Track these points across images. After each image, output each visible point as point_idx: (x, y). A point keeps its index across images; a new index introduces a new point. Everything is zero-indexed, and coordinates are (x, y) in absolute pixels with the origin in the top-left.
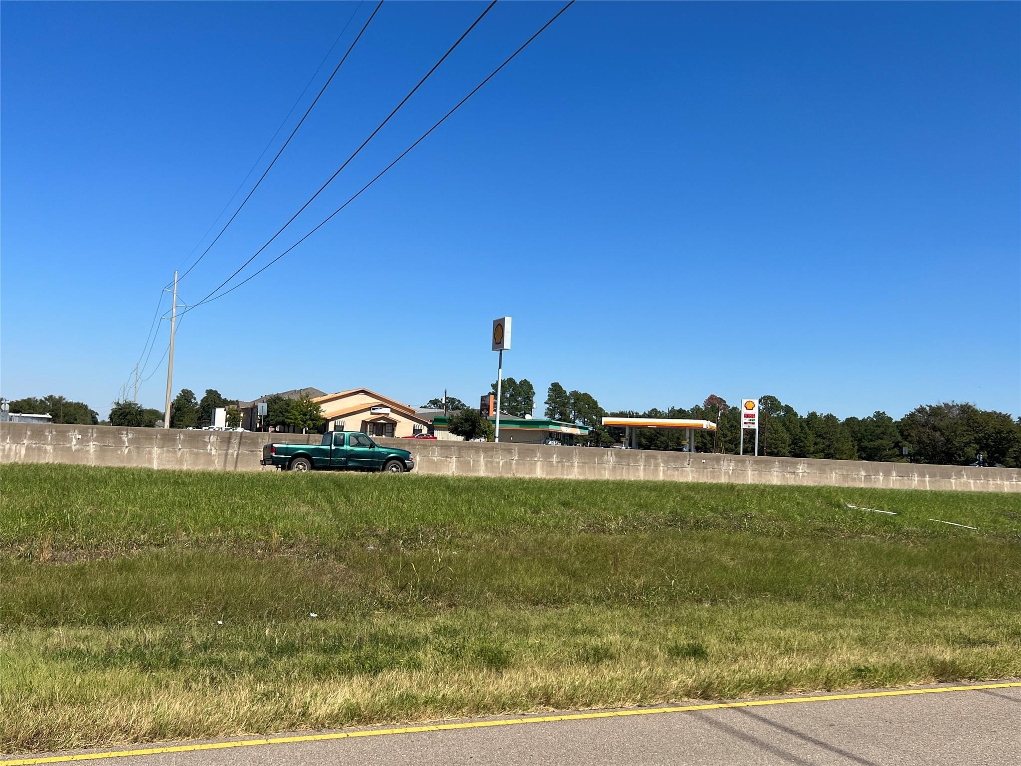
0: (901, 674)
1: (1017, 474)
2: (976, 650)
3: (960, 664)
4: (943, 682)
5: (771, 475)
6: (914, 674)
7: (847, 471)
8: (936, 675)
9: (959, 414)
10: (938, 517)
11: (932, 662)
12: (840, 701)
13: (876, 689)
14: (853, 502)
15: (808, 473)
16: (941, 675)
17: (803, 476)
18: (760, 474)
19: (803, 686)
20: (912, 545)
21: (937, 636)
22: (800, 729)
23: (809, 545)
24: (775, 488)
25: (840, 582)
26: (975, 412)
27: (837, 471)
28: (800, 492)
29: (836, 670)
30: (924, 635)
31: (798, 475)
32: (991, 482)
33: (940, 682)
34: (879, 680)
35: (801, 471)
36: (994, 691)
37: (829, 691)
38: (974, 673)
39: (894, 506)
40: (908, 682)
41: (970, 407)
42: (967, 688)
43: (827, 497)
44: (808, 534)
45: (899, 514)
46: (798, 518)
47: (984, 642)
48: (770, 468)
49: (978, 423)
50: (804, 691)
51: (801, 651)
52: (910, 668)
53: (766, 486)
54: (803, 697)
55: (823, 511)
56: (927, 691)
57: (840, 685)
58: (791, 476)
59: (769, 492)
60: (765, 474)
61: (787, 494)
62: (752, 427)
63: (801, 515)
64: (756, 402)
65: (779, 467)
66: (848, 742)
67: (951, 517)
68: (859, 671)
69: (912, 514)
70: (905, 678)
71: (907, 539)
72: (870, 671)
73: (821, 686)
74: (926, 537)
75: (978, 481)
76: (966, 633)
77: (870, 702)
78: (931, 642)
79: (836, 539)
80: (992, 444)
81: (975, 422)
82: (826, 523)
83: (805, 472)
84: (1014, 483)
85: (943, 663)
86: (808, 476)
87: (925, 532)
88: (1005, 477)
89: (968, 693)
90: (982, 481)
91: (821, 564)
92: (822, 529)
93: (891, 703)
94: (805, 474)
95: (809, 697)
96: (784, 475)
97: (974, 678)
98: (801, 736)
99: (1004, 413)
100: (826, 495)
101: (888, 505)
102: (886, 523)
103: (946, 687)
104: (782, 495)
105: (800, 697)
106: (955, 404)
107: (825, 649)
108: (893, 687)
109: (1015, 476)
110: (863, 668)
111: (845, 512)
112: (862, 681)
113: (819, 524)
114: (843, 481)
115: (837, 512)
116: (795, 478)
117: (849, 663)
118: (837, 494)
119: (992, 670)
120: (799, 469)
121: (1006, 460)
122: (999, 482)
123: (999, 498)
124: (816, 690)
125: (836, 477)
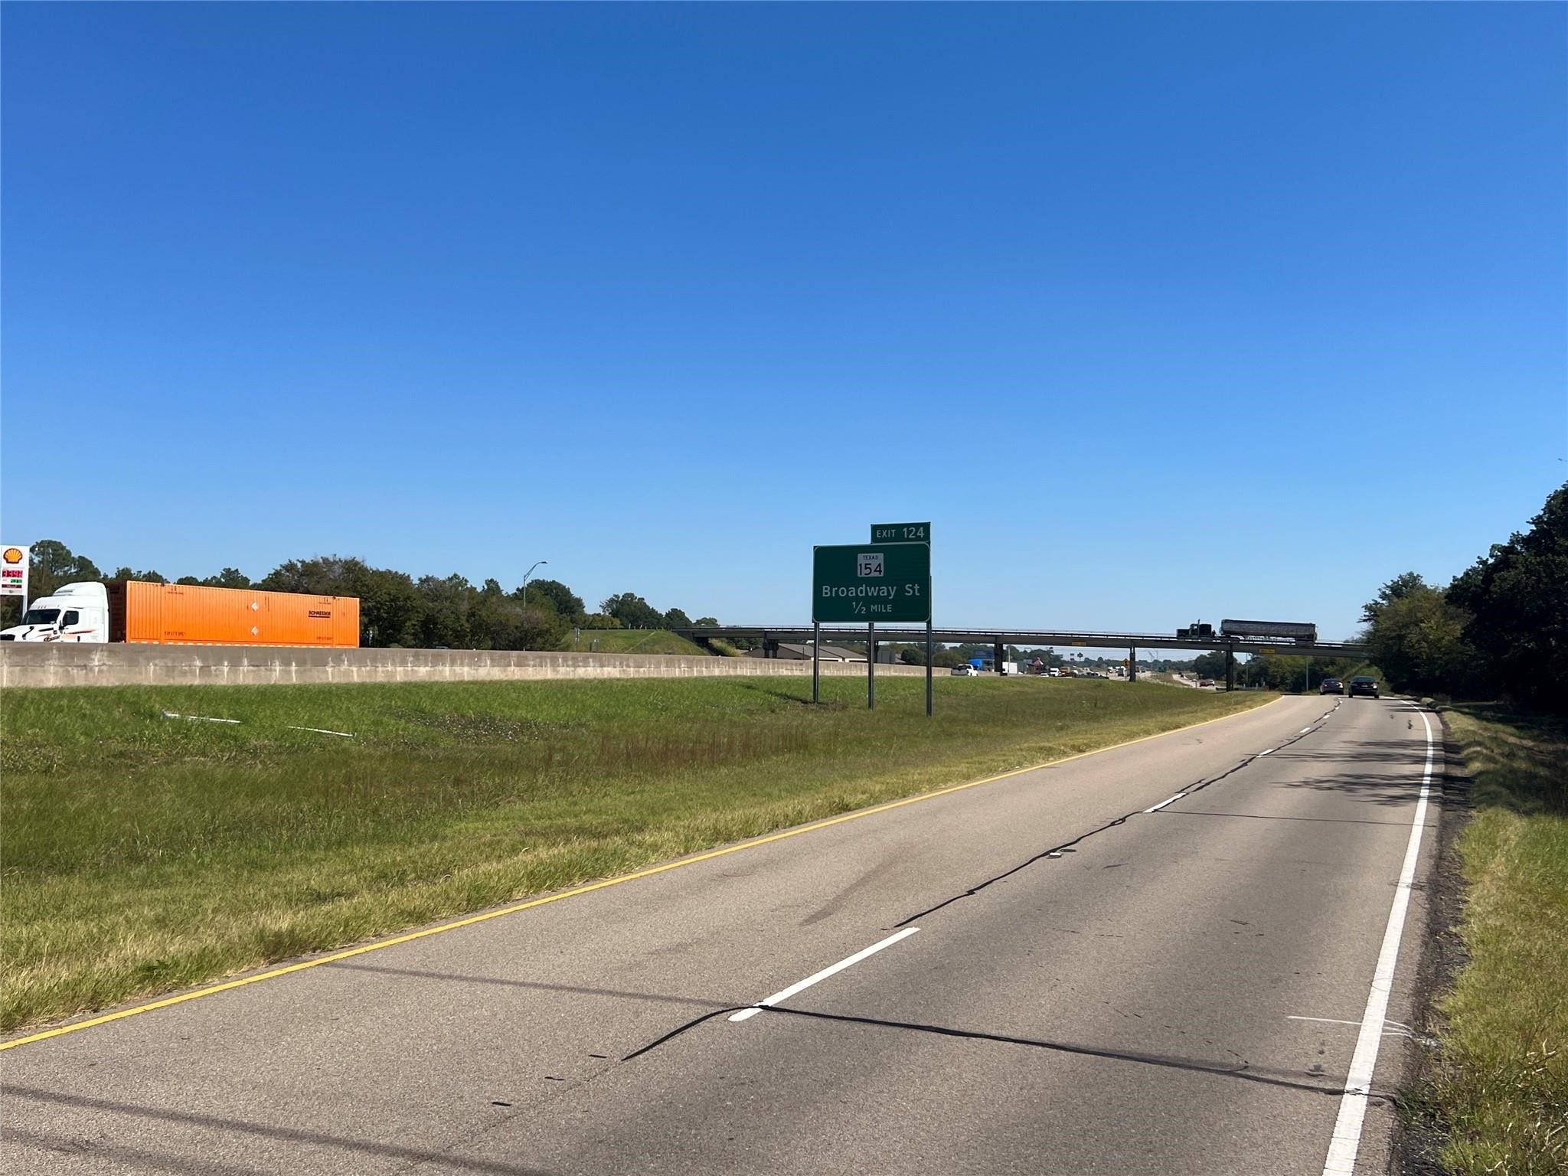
0: (214, 962)
1: (413, 657)
2: (327, 908)
3: (301, 931)
4: (276, 962)
5: (44, 672)
6: (234, 958)
7: (174, 660)
8: (266, 953)
9: (343, 573)
10: (301, 723)
11: (261, 937)
12: (113, 1023)
13: (175, 992)
14: (175, 709)
15: (110, 666)
16: (274, 953)
17: (100, 671)
18: (24, 672)
19: (50, 1011)
20: (260, 766)
21: (275, 897)
22: (37, 1084)
23: (97, 782)
24: (45, 693)
25: (143, 835)
26: (364, 570)
27: (157, 662)
28: (89, 697)
29: (111, 975)
30: (257, 898)
31: (92, 670)
32: (380, 669)
33: (271, 963)
34: (181, 978)
35: (97, 663)
36: (343, 962)
37: (95, 1011)
38: (321, 942)
39: (238, 711)
40: (225, 972)
41: (357, 563)
42: (307, 965)
43: (134, 703)
44: (97, 763)
45: (245, 721)
46: (82, 738)
47: (339, 895)
48: (43, 660)
49: (367, 586)
50: (52, 1019)
51: (55, 954)
52: (229, 951)
53: (27, 690)
54: (50, 1029)
55: (126, 725)
56: (251, 979)
57: (115, 998)
58: (81, 672)
59: (33, 699)
60: (33, 671)
61: (65, 702)
62: (16, 592)
63: (86, 734)
64: (25, 551)
65: (59, 659)
66: (116, 1085)
67: (319, 722)
68: (148, 971)
69: (265, 720)
70: (221, 966)
71: (253, 758)
72: (166, 967)
73: (83, 1006)
74: (281, 753)
75: (363, 669)
76: (316, 887)
77: (163, 1014)
78: (266, 906)
79: (142, 768)
80: (385, 615)
81: (363, 585)
82: (129, 743)
83: (104, 664)
84: (410, 669)
85: (278, 935)
86: (109, 671)
87: (280, 746)
88: (397, 660)
89: (309, 972)
90: (368, 668)
91: (115, 810)
92: (122, 754)
93: (195, 1008)
94: (104, 668)
95: (61, 1027)
96: (68, 671)
97: (320, 948)
98: (37, 1094)
99: (401, 572)
100: (132, 700)
101: (229, 710)
102: (224, 736)
103: (280, 968)
104: (55, 705)
105: (46, 1030)
106: (337, 560)
107: (98, 945)
108: (202, 984)
109: (411, 659)
110: (156, 964)
111: (161, 724)
112: (153, 985)
113: (116, 746)
114: (166, 676)
115: (147, 727)
116: (87, 674)
117: (134, 961)
118: (150, 698)
119: (345, 931)
120: (94, 660)
121: (403, 638)
122: (389, 669)
123: (385, 690)
124: (74, 1013)
125: (155, 669)
